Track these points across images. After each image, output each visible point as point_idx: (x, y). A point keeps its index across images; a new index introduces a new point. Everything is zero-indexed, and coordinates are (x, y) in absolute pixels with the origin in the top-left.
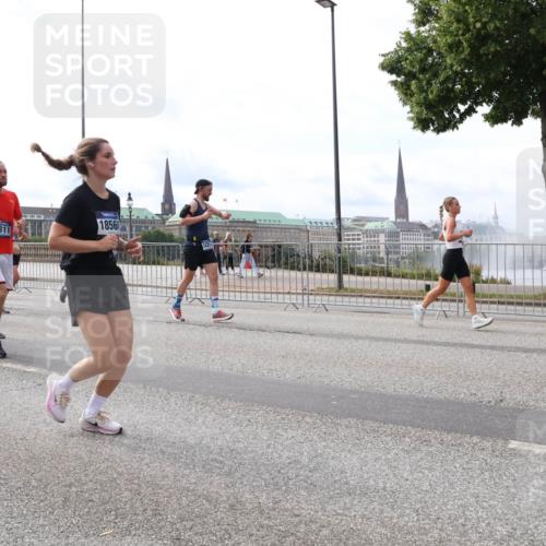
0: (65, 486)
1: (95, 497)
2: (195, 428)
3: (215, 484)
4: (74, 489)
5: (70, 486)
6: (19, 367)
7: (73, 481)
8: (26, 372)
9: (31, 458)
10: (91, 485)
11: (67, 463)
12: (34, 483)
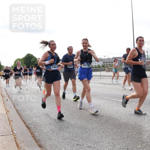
0: (128, 133)
1: (136, 136)
6: (116, 100)
7: (130, 131)
8: (118, 101)
9: (119, 124)
10: (135, 133)
11: (129, 126)
12: (120, 131)
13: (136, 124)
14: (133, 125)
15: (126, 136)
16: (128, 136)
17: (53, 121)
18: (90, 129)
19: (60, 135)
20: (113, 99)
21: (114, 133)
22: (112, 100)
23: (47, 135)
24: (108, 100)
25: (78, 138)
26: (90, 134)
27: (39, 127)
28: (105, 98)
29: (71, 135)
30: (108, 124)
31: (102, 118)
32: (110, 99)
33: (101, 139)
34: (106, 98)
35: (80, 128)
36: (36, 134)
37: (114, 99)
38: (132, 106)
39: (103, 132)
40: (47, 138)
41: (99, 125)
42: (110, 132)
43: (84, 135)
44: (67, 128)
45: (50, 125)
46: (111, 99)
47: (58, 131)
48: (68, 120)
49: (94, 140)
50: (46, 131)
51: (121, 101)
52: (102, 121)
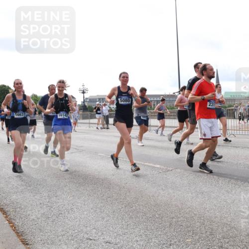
1: (184, 224)
2: (230, 195)
4: (174, 220)
5: (173, 218)
7: (174, 216)
8: (154, 167)
9: (156, 205)
10: (182, 219)
11: (172, 208)
12: (157, 216)
13: (182, 204)
14: (178, 206)
15: (168, 224)
16: (171, 224)
17: (45, 199)
18: (108, 212)
19: (59, 223)
21: (148, 219)
22: (143, 165)
23: (36, 223)
25: (88, 228)
26: (108, 220)
27: (23, 211)
29: (78, 223)
30: (137, 203)
31: (128, 194)
32: (141, 163)
33: (127, 229)
35: (92, 211)
36: (18, 222)
37: (147, 164)
38: (176, 175)
39: (131, 218)
40: (35, 230)
41: (123, 206)
42: (142, 218)
43: (99, 223)
44: (70, 211)
45: (41, 207)
46: (143, 163)
47: (54, 217)
48: (71, 198)
49: (116, 231)
50: (34, 217)
51: (158, 166)
52: (129, 199)
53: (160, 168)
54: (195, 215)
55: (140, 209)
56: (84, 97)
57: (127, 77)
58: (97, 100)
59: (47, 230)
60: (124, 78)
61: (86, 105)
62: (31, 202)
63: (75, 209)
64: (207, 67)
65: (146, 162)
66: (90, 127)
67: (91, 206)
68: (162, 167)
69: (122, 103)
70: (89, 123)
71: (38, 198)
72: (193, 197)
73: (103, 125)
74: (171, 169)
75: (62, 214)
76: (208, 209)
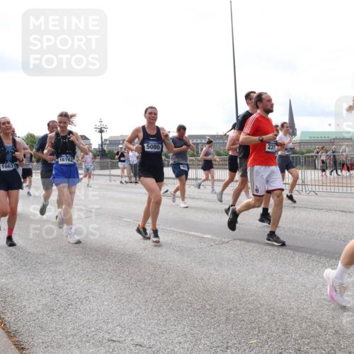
0: (227, 310)
1: (246, 319)
2: (311, 277)
3: (325, 315)
4: (232, 312)
5: (230, 310)
6: (199, 234)
7: (232, 307)
8: (203, 237)
9: (206, 291)
10: (243, 310)
11: (228, 296)
12: (208, 307)
13: (244, 289)
14: (237, 293)
15: (223, 318)
16: (227, 319)
17: (48, 284)
18: (138, 302)
19: (69, 318)
20: (190, 233)
21: (195, 312)
22: (187, 234)
23: (35, 318)
24: (179, 235)
25: (110, 325)
26: (138, 314)
27: (16, 301)
28: (172, 229)
29: (95, 317)
30: (180, 289)
31: (166, 276)
32: (184, 231)
33: (165, 325)
34: (173, 231)
35: (115, 300)
36: (9, 317)
37: (193, 233)
38: (234, 249)
39: (171, 309)
40: (34, 327)
41: (160, 293)
42: (187, 310)
43: (126, 317)
44: (84, 301)
45: (42, 295)
47: (61, 310)
48: (85, 282)
49: (149, 328)
50: (31, 309)
51: (209, 236)
52: (168, 283)
53: (212, 239)
54: (262, 305)
55: (183, 297)
56: (102, 138)
57: (156, 114)
58: (121, 142)
59: (52, 328)
60: (151, 114)
61: (105, 149)
62: (28, 288)
63: (91, 298)
64: (264, 96)
65: (192, 231)
66: (110, 181)
67: (114, 292)
68: (214, 237)
69: (150, 150)
70: (110, 175)
71: (38, 282)
72: (258, 281)
73: (130, 178)
74: (226, 240)
75: (72, 305)
76: (279, 297)
